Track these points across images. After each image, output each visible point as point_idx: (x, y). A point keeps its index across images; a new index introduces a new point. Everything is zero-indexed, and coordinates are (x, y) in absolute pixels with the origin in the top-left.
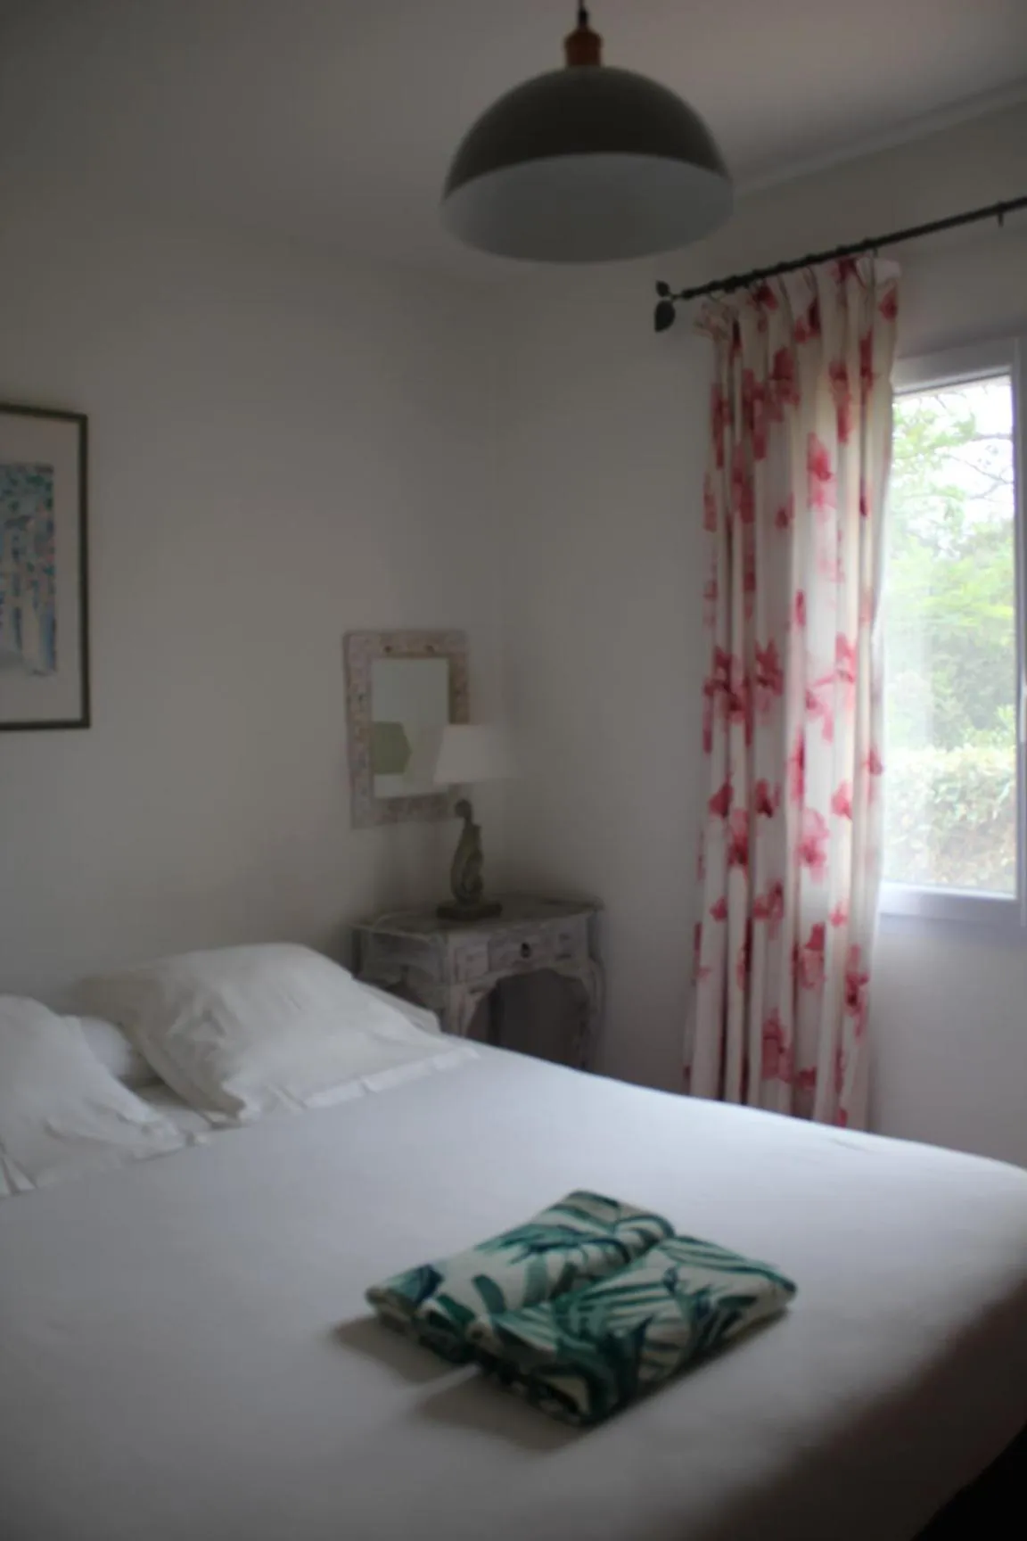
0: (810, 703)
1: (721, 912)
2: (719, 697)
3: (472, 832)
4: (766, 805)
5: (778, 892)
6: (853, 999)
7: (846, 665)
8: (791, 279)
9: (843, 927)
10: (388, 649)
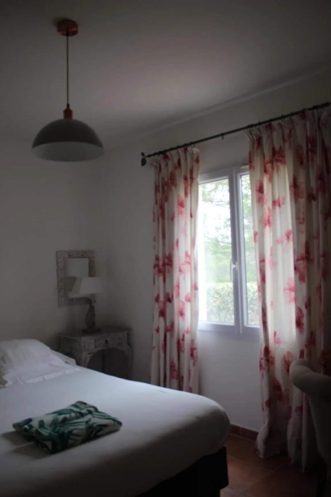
0: (180, 271)
1: (158, 330)
2: (157, 268)
3: (92, 308)
4: (169, 299)
5: (172, 325)
6: (192, 355)
7: (188, 259)
8: (173, 152)
9: (189, 334)
10: (69, 256)
